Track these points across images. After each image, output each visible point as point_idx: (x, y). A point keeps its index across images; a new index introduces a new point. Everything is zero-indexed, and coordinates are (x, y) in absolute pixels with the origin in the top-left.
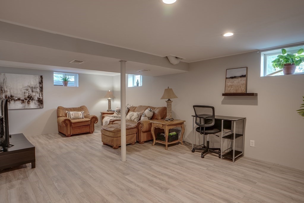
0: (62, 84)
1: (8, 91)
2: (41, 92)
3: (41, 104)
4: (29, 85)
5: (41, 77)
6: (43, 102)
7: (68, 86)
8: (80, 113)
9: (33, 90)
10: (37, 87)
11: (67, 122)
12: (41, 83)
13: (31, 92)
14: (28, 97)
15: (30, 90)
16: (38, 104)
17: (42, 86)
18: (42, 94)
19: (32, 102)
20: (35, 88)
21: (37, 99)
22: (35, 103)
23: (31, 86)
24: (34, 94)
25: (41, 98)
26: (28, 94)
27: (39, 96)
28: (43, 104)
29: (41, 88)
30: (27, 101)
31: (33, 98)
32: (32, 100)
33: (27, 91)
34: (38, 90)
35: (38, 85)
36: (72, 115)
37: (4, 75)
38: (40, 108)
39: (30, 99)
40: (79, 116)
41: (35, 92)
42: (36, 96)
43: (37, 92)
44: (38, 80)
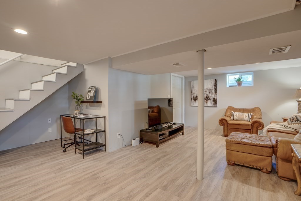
0: (237, 85)
1: (195, 93)
2: (215, 93)
3: (216, 103)
4: (207, 87)
5: (216, 80)
6: (217, 102)
7: (242, 86)
8: (247, 115)
9: (210, 92)
10: (213, 89)
11: (224, 121)
12: (215, 85)
13: (208, 93)
14: (206, 97)
15: (208, 92)
16: (213, 103)
17: (217, 87)
18: (216, 95)
19: (209, 101)
20: (211, 90)
21: (212, 99)
22: (211, 102)
23: (208, 89)
24: (210, 95)
25: (216, 98)
26: (206, 95)
27: (214, 96)
28: (217, 103)
29: (216, 89)
30: (205, 100)
31: (210, 98)
32: (209, 100)
33: (206, 93)
34: (213, 91)
35: (213, 87)
36: (236, 115)
37: (193, 82)
38: (215, 107)
39: (208, 99)
40: (244, 118)
41: (211, 93)
42: (212, 96)
43: (213, 93)
44: (213, 83)
